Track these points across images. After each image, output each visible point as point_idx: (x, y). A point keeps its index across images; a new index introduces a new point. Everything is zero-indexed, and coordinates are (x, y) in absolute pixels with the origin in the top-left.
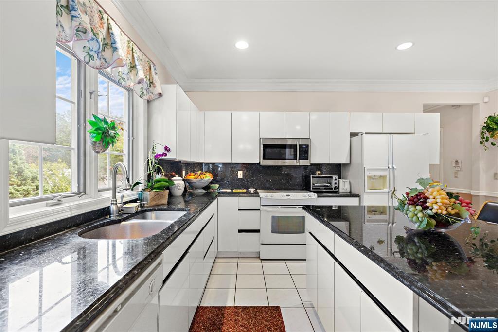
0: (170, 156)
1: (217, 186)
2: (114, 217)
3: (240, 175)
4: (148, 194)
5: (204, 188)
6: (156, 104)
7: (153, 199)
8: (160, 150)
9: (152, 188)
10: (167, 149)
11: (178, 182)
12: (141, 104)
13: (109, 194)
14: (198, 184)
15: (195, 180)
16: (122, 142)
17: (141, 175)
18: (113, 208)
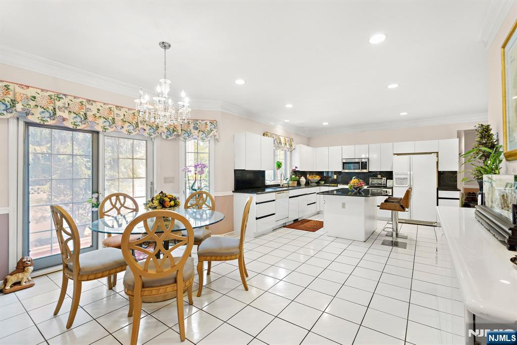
0: (297, 170)
1: (323, 182)
2: (281, 186)
3: (335, 177)
4: (291, 182)
5: (316, 183)
6: (293, 152)
7: (292, 184)
8: (294, 168)
9: (291, 180)
10: (296, 167)
11: (303, 180)
12: (288, 153)
13: (280, 181)
14: (312, 181)
15: (311, 179)
16: (283, 166)
17: (288, 176)
18: (281, 184)
